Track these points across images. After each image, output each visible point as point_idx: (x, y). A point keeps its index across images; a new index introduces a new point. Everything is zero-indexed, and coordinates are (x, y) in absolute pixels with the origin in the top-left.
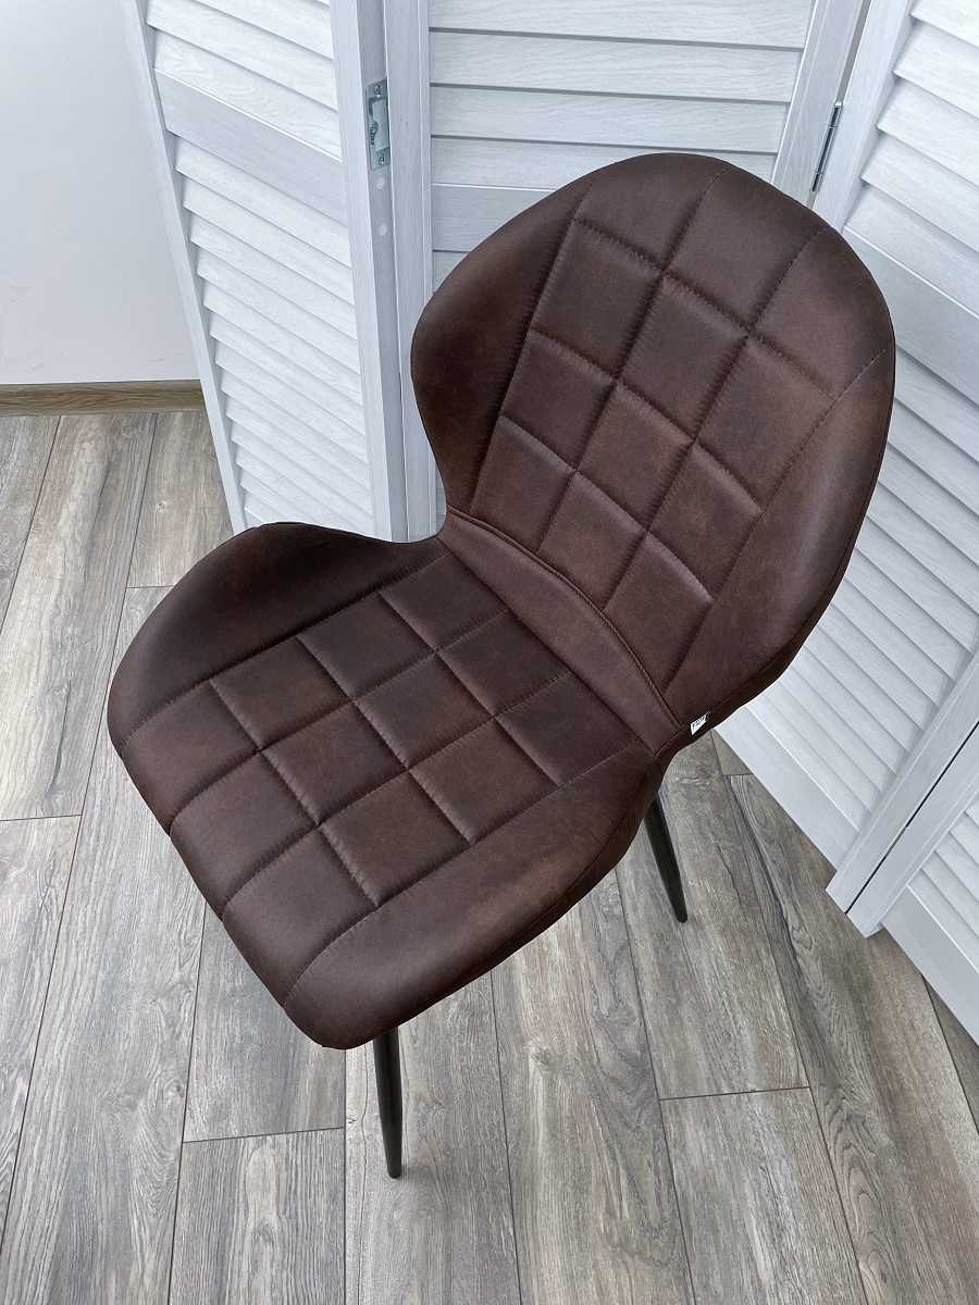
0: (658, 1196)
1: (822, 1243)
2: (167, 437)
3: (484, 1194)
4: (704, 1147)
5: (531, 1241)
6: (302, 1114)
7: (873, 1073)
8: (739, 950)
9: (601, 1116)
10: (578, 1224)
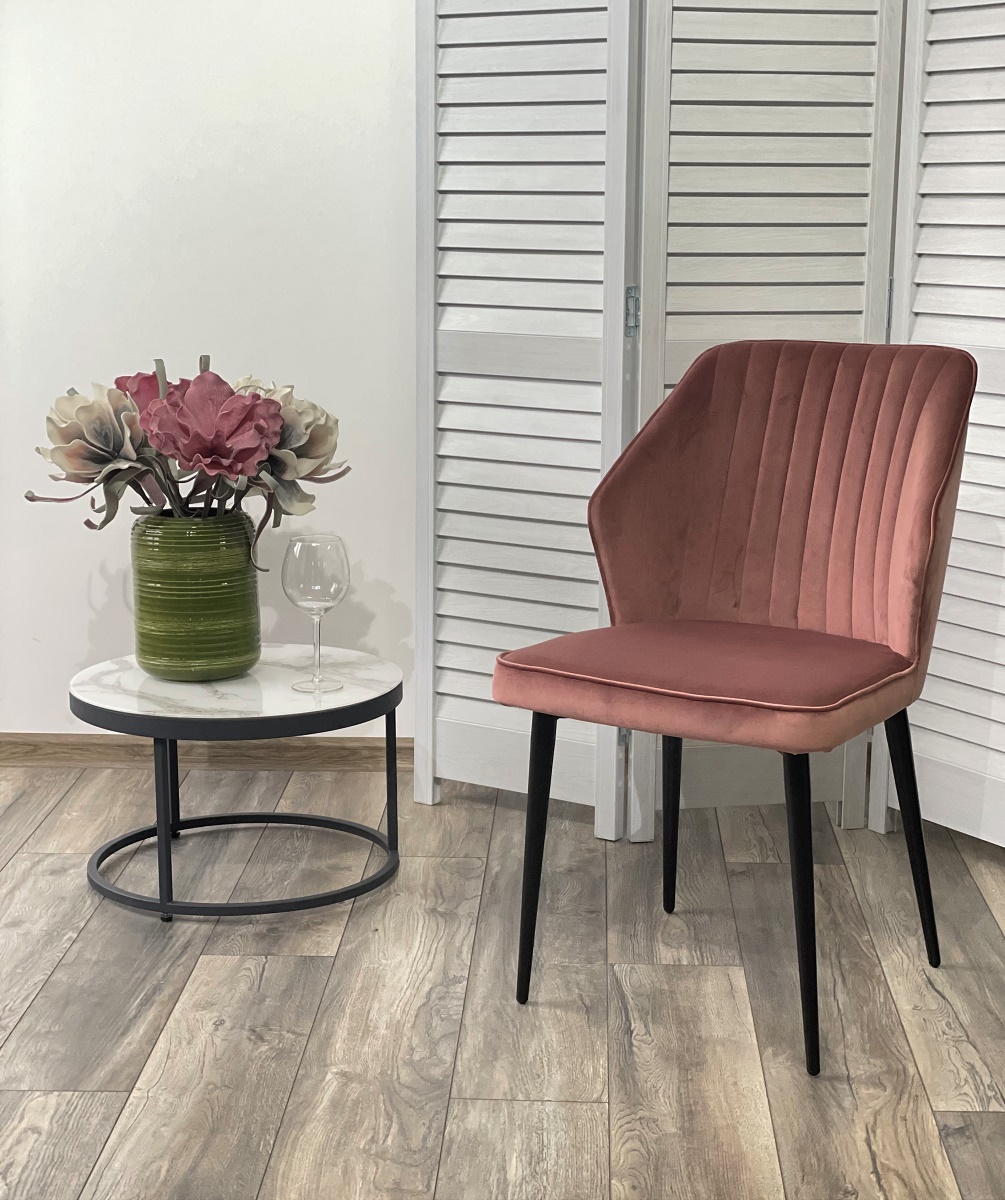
0: (425, 1139)
1: (580, 1169)
2: (91, 780)
3: (253, 1126)
4: (484, 1121)
5: (288, 1148)
6: (92, 1085)
7: (679, 1101)
8: (573, 1041)
9: (388, 1104)
10: (339, 1143)
